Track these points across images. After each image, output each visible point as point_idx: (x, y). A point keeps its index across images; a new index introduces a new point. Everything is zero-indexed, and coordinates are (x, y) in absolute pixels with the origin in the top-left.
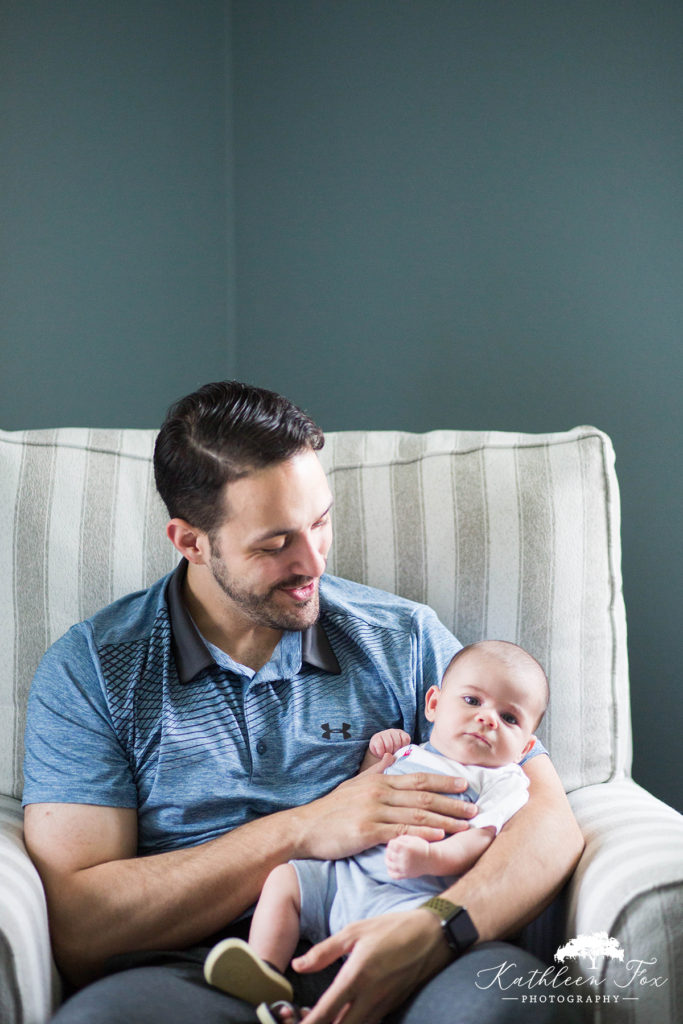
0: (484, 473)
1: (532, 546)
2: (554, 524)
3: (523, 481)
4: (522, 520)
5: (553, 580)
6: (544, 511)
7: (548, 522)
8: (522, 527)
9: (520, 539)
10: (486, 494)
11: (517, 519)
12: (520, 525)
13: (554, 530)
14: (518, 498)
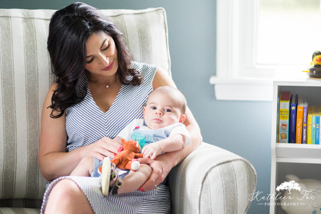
0: (125, 23)
1: (144, 48)
2: (151, 40)
3: (139, 26)
4: (140, 39)
5: (152, 60)
6: (147, 36)
7: (149, 39)
8: (140, 42)
9: (140, 46)
10: (126, 30)
11: (138, 39)
12: (140, 41)
13: (151, 43)
14: (138, 31)
